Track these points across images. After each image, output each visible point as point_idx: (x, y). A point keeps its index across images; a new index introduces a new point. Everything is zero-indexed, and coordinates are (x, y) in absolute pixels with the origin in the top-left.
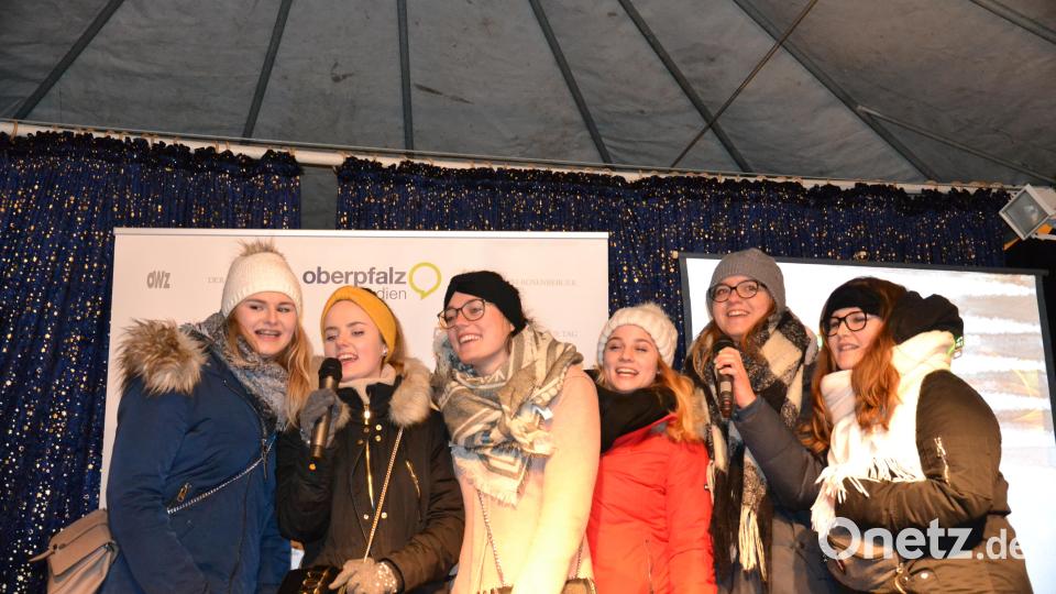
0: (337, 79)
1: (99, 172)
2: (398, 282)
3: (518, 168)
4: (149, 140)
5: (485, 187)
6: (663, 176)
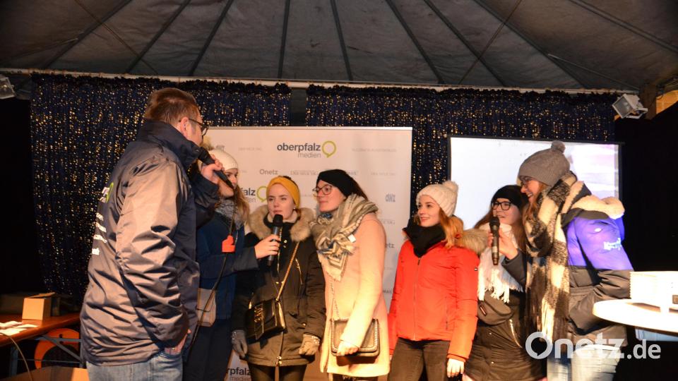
0: (313, 46)
1: (210, 96)
2: (317, 150)
3: (386, 86)
4: (229, 81)
5: (371, 95)
6: (454, 88)
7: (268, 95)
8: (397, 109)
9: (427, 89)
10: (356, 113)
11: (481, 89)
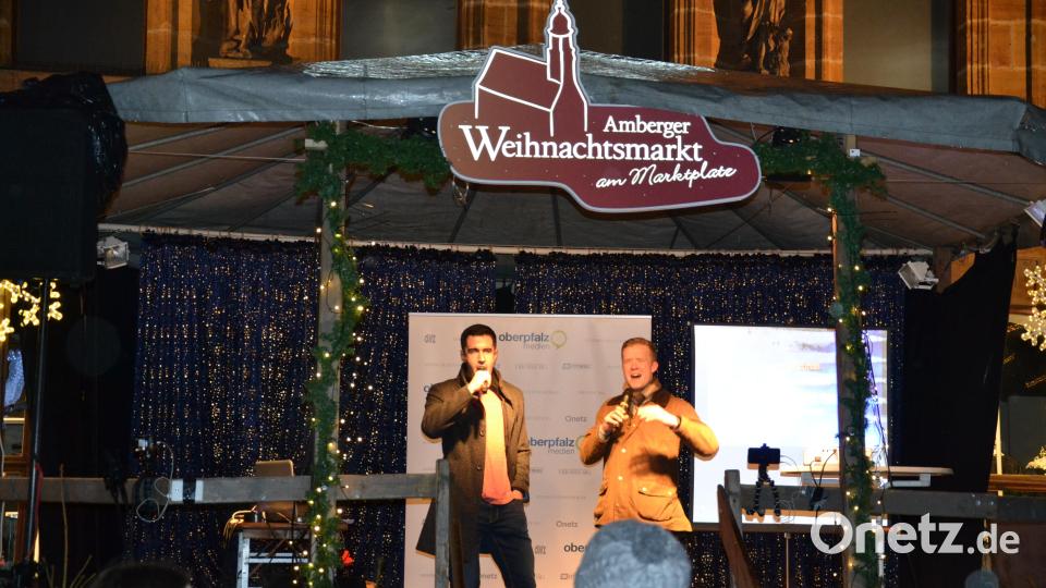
1: (392, 264)
4: (417, 246)
5: (596, 263)
6: (698, 253)
7: (467, 264)
8: (627, 280)
9: (665, 255)
10: (577, 285)
11: (732, 254)
